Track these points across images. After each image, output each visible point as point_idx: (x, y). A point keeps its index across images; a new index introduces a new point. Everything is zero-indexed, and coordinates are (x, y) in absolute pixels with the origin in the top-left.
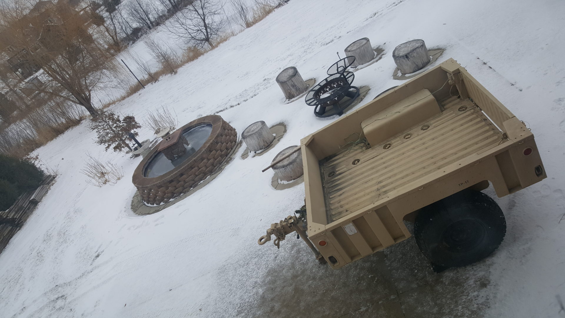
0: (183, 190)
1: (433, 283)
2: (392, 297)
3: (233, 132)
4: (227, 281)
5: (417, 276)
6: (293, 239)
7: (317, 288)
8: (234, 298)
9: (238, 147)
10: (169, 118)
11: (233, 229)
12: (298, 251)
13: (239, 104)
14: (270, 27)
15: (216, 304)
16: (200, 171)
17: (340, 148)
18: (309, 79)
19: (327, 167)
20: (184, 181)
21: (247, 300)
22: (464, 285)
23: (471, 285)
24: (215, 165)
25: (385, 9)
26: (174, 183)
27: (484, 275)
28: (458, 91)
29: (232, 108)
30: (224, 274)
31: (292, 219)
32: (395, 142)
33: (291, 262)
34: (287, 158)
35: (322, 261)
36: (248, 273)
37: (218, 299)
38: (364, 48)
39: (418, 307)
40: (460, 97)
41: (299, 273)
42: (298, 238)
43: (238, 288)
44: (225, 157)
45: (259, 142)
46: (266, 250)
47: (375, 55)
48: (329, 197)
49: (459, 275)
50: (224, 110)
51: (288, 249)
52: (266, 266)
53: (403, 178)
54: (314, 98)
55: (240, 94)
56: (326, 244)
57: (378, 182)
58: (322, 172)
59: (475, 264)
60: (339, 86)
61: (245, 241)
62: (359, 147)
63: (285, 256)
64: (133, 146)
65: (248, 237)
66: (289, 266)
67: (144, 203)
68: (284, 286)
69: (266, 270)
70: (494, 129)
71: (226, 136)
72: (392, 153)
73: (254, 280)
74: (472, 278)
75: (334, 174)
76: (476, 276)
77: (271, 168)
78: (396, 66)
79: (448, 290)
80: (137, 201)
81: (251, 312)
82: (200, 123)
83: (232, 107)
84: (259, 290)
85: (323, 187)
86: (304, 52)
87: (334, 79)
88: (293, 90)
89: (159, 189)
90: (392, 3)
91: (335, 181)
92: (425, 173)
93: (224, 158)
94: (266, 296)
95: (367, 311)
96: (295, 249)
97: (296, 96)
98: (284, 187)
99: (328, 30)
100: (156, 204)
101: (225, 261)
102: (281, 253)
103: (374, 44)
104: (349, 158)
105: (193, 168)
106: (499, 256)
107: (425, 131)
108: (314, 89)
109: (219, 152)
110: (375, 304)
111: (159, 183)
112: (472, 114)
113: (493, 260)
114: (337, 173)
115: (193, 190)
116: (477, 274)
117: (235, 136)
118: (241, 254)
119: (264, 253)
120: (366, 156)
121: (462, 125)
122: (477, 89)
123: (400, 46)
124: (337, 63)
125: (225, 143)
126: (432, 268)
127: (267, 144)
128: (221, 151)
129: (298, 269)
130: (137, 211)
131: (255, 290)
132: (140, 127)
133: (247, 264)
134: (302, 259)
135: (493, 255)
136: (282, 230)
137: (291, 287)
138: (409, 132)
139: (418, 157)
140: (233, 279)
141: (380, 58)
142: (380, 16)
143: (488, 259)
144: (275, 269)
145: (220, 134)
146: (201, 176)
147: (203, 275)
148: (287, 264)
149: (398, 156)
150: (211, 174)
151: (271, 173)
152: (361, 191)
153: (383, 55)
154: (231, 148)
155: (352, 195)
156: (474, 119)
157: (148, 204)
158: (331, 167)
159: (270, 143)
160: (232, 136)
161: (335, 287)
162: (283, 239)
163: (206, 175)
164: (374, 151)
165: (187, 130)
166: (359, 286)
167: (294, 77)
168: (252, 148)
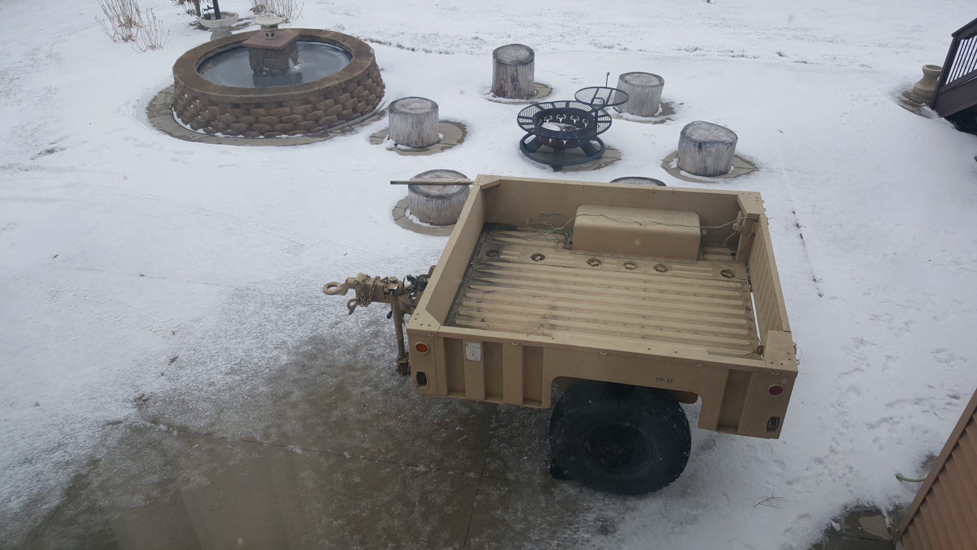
0: (245, 131)
1: (538, 488)
2: (472, 475)
3: (379, 89)
4: (239, 314)
5: (523, 466)
6: (379, 311)
7: (372, 402)
8: (237, 346)
9: (373, 118)
11: (294, 242)
12: (376, 335)
13: (413, 50)
15: (203, 338)
16: (291, 118)
17: (527, 222)
18: (542, 83)
19: (493, 239)
20: (257, 118)
21: (256, 360)
22: (578, 515)
23: (588, 521)
24: (321, 122)
25: (714, 51)
26: (238, 111)
27: (613, 518)
28: (738, 244)
29: (399, 49)
30: (240, 301)
31: (396, 284)
32: (610, 263)
33: (355, 344)
34: (441, 187)
35: (404, 368)
36: (280, 323)
37: (211, 333)
38: (648, 94)
39: (499, 510)
40: (736, 255)
41: (359, 366)
42: (389, 317)
43: (252, 335)
44: (344, 121)
45: (412, 133)
46: (327, 303)
47: (658, 113)
48: (469, 284)
49: (580, 498)
50: (384, 44)
51: (362, 321)
52: (314, 328)
53: (587, 321)
54: (533, 120)
55: (424, 34)
56: (426, 352)
57: (551, 307)
58: (482, 241)
59: (611, 495)
60: (579, 124)
61: (303, 271)
62: (554, 238)
63: (351, 329)
64: (207, 10)
65: (310, 267)
66: (349, 348)
67: (172, 111)
68: (324, 371)
69: (311, 333)
70: (751, 329)
71: (365, 88)
72: (595, 276)
73: (283, 338)
74: (595, 511)
75: (495, 256)
76: (602, 513)
77: (407, 186)
78: (677, 149)
79: (554, 510)
80: (163, 102)
81: (252, 380)
82: (334, 41)
83: (400, 46)
84: (283, 356)
85: (469, 266)
86: (561, 36)
87: (579, 109)
88: (509, 87)
89: (210, 105)
90: (730, 50)
91: (491, 267)
92: (621, 333)
93: (342, 121)
94: (288, 371)
95: (425, 474)
96: (373, 328)
97: (508, 96)
98: (409, 226)
99: (615, 25)
100: (191, 125)
101: (254, 283)
102: (348, 321)
103: (667, 93)
104: (532, 245)
105: (282, 106)
106: (648, 504)
107: (659, 273)
108: (541, 105)
109: (339, 107)
110: (442, 471)
111: (216, 97)
112: (736, 289)
113: (637, 504)
114: (502, 257)
115: (263, 140)
116: (604, 511)
117: (379, 99)
118: (284, 287)
119: (321, 307)
120: (557, 257)
121: (712, 296)
122: (765, 260)
123: (701, 123)
124: (598, 88)
125: (356, 99)
126: (549, 466)
127: (421, 144)
128: (344, 108)
129: (361, 359)
130: (154, 118)
131: (275, 353)
133: (287, 307)
134: (375, 350)
135: (642, 498)
136: (372, 291)
137: (334, 380)
138: (636, 261)
139: (625, 304)
140: (251, 318)
141: (662, 120)
142: (702, 57)
143: (631, 498)
144: (324, 339)
145: (358, 80)
146: (288, 126)
147: (207, 283)
148: (347, 342)
149: (601, 286)
150: (305, 133)
151: (403, 191)
152: (520, 304)
153: (669, 119)
154: (361, 113)
155: (503, 302)
156: (734, 298)
157: (179, 117)
158: (498, 243)
159: (428, 144)
160: (374, 94)
161: (398, 416)
162: (364, 304)
163: (297, 130)
164: (572, 257)
165: (306, 39)
166: (435, 433)
167: (523, 66)
168: (396, 135)
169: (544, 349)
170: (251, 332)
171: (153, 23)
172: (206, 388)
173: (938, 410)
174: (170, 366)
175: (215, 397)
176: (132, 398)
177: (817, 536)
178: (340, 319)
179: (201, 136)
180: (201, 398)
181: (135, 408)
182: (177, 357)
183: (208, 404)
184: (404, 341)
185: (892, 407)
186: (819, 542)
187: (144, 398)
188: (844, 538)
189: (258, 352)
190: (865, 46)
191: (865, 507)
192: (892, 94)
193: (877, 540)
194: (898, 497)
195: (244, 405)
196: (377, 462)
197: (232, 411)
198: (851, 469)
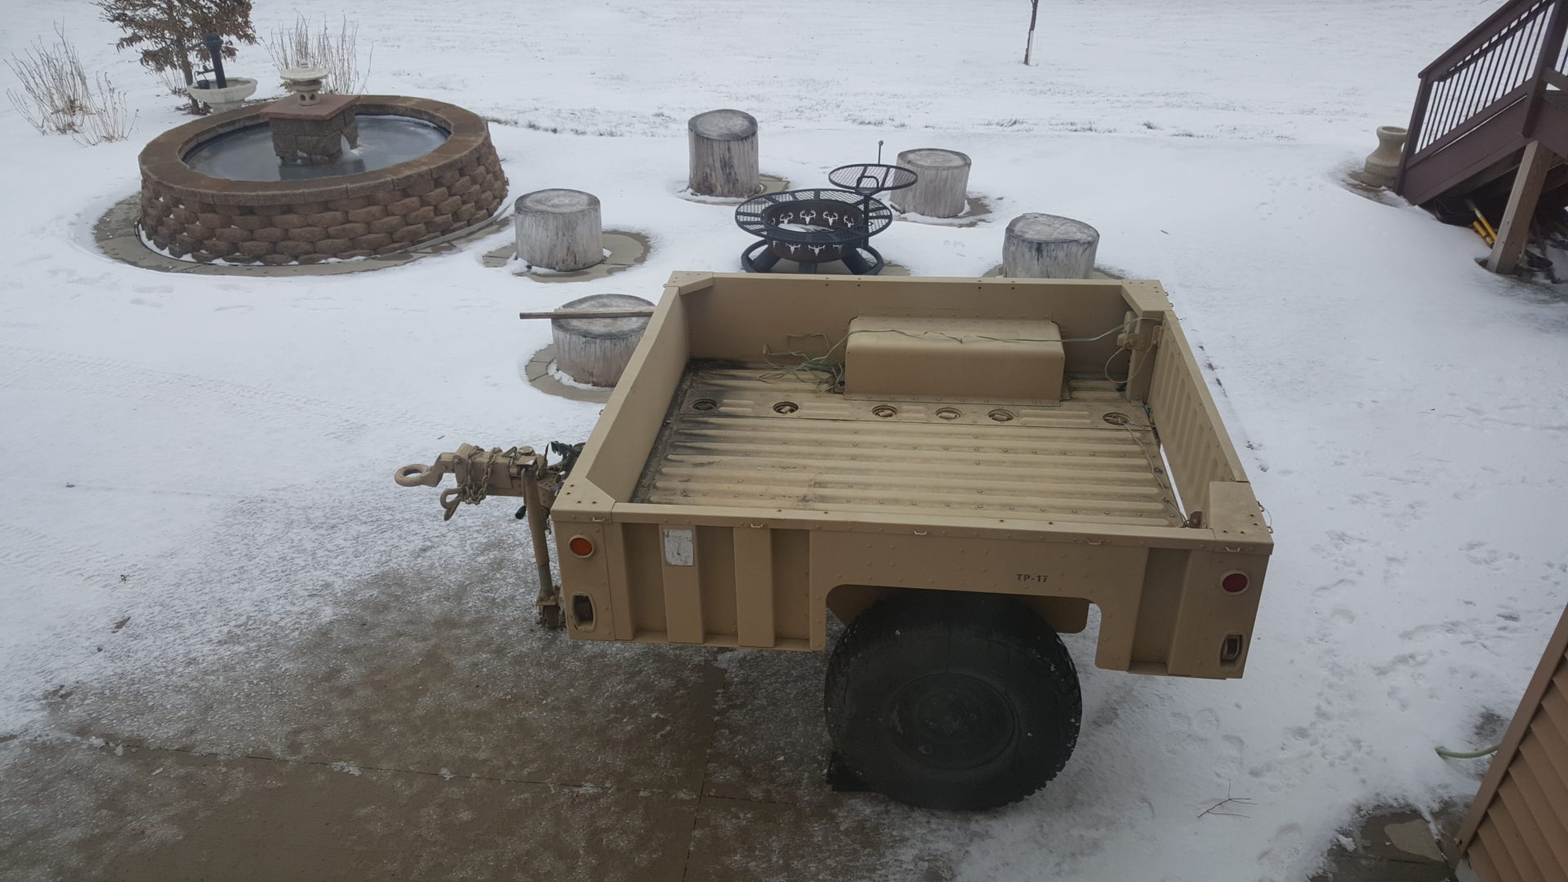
0: (266, 254)
1: (808, 809)
2: (682, 795)
3: (498, 184)
4: (246, 541)
5: (777, 773)
6: (503, 527)
7: (493, 680)
8: (240, 595)
9: (489, 229)
10: (346, 64)
11: (347, 421)
12: (498, 565)
13: (555, 131)
14: (742, 13)
15: (178, 585)
16: (344, 230)
17: (764, 352)
18: (772, 174)
19: (703, 383)
20: (287, 231)
21: (275, 618)
22: (884, 853)
23: (902, 862)
24: (397, 236)
25: (1044, 125)
26: (253, 220)
27: (948, 854)
28: (1128, 371)
29: (531, 130)
30: (248, 521)
31: (531, 457)
32: (911, 411)
33: (460, 581)
34: (609, 321)
35: (550, 616)
36: (320, 553)
37: (192, 576)
38: (947, 178)
39: (737, 853)
40: (1125, 390)
41: (467, 619)
42: (520, 515)
43: (268, 575)
44: (438, 233)
45: (555, 246)
46: (407, 517)
47: (964, 212)
48: (665, 454)
49: (886, 822)
50: (506, 123)
51: (472, 543)
52: (384, 559)
53: (881, 502)
54: (762, 218)
55: (572, 110)
56: (590, 552)
57: (816, 483)
58: (685, 387)
59: (938, 813)
60: (839, 224)
62: (812, 377)
63: (452, 557)
64: (203, 73)
65: (376, 459)
66: (448, 590)
67: (138, 232)
68: (401, 631)
69: (378, 567)
70: (1169, 500)
71: (474, 181)
72: (889, 433)
73: (325, 578)
74: (915, 844)
75: (711, 408)
76: (928, 845)
77: (550, 320)
78: (1001, 262)
79: (839, 846)
80: (124, 217)
81: (266, 652)
82: (419, 112)
83: (532, 126)
84: (325, 608)
85: (665, 425)
86: (797, 110)
87: (837, 201)
88: (717, 178)
89: (202, 213)
91: (703, 426)
93: (434, 235)
94: (334, 635)
95: (595, 798)
96: (493, 554)
97: (717, 193)
98: (556, 389)
99: (882, 95)
100: (170, 249)
101: (273, 490)
102: (446, 545)
103: (977, 183)
104: (773, 390)
105: (329, 210)
106: (1010, 825)
107: (999, 423)
108: (774, 197)
109: (430, 210)
110: (626, 791)
111: (213, 196)
112: (1134, 442)
113: (990, 826)
114: (722, 409)
115: (297, 268)
116: (931, 842)
117: (498, 200)
118: (328, 494)
120: (818, 406)
121: (1093, 454)
123: (1036, 216)
124: (866, 166)
125: (458, 197)
126: (826, 770)
127: (573, 264)
128: (437, 211)
129: (470, 607)
130: (107, 241)
131: (311, 604)
132: (251, 39)
133: (333, 527)
134: (497, 590)
135: (998, 816)
136: (487, 474)
137: (420, 645)
138: (956, 407)
139: (946, 473)
140: (268, 547)
141: (971, 223)
142: (1025, 132)
143: (978, 817)
144: (402, 578)
145: (460, 166)
146: (340, 242)
147: (189, 494)
148: (444, 581)
149: (899, 446)
150: (371, 255)
151: (543, 333)
152: (759, 481)
153: (984, 221)
154: (468, 221)
155: (729, 480)
156: (1131, 455)
157: (149, 238)
158: (716, 388)
159: (584, 265)
160: (489, 193)
161: (543, 700)
162: (474, 500)
163: (355, 249)
164: (846, 405)
165: (372, 110)
166: (613, 726)
167: (740, 142)
168: (528, 251)
169: (811, 533)
170: (268, 571)
171: (109, 98)
172: (180, 669)
173: (1487, 639)
174: (114, 634)
175: (196, 685)
177: (1315, 862)
178: (431, 541)
179: (187, 266)
180: (170, 688)
181: (43, 710)
182: (129, 618)
183: (184, 696)
184: (551, 573)
185: (1410, 638)
186: (1320, 872)
187: (62, 692)
188: (1364, 862)
189: (278, 604)
190: (1279, 113)
191: (1392, 806)
193: (1423, 862)
195: (253, 694)
196: (503, 782)
197: (228, 706)
198: (1357, 742)
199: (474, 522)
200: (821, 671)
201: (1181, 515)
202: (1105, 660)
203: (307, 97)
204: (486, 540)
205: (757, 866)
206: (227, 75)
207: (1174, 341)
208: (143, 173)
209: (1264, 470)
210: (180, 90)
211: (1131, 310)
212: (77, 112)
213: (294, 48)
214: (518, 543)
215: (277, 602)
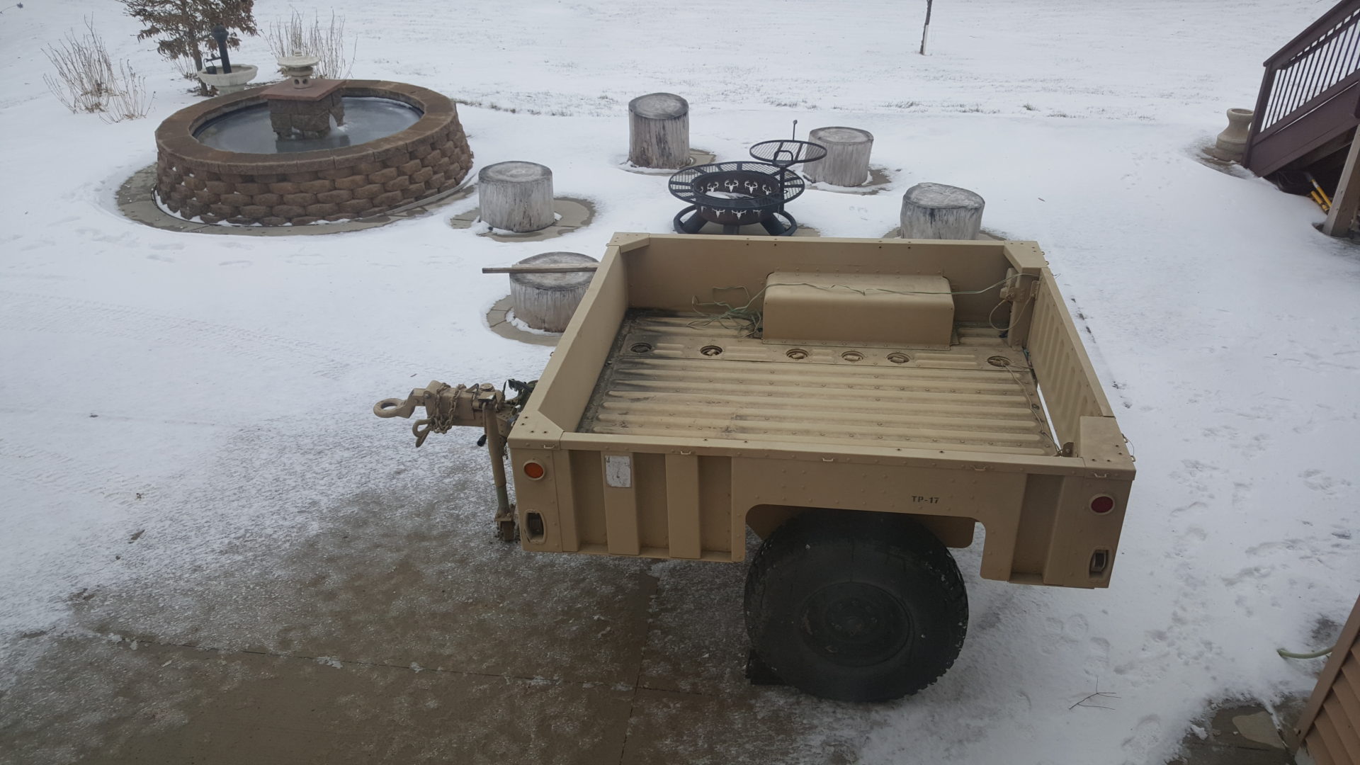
0: (265, 217)
1: (729, 700)
2: (621, 687)
3: (464, 157)
4: (244, 465)
5: (702, 668)
6: (467, 452)
7: (457, 585)
8: (239, 511)
9: (456, 196)
10: (334, 52)
11: (333, 361)
12: (462, 486)
13: (514, 111)
14: (676, 9)
15: (186, 502)
16: (331, 195)
18: (700, 149)
19: (641, 329)
20: (282, 196)
21: (269, 531)
22: (796, 738)
23: (811, 746)
24: (376, 201)
25: (937, 106)
26: (253, 187)
27: (851, 739)
28: (1010, 318)
29: (494, 110)
30: (246, 447)
31: (491, 393)
32: (820, 355)
33: (429, 500)
34: (559, 275)
35: (506, 531)
36: (308, 475)
37: (198, 494)
38: (852, 154)
39: (667, 738)
40: (1006, 337)
41: (435, 533)
42: (481, 443)
43: (264, 494)
44: (413, 199)
45: (513, 210)
46: (384, 444)
47: (867, 182)
48: (606, 391)
49: (797, 712)
50: (472, 104)
52: (363, 480)
53: (794, 433)
54: (692, 187)
55: (529, 93)
56: (541, 475)
57: (737, 416)
58: (624, 332)
59: (844, 704)
60: (758, 192)
62: (735, 324)
63: (422, 479)
64: (211, 60)
65: (358, 394)
66: (419, 508)
67: (155, 197)
68: (378, 543)
69: (358, 488)
70: (1045, 432)
71: (444, 155)
72: (801, 373)
73: (312, 497)
74: (822, 731)
75: (646, 351)
76: (833, 733)
77: (508, 274)
78: (899, 225)
79: (757, 732)
80: (142, 184)
81: (262, 560)
82: (397, 95)
83: (494, 107)
84: (313, 523)
85: (606, 365)
86: (723, 94)
87: (756, 172)
88: (654, 152)
89: (209, 181)
90: (959, 103)
91: (640, 366)
93: (409, 200)
94: (320, 546)
95: (544, 689)
96: (458, 477)
97: (653, 165)
98: (513, 334)
99: (796, 81)
100: (181, 212)
101: (268, 420)
102: (417, 469)
103: (879, 156)
104: (701, 335)
105: (319, 179)
106: (906, 715)
107: (896, 364)
108: (702, 168)
109: (406, 179)
110: (572, 684)
111: (219, 166)
112: (1015, 381)
113: (888, 716)
114: (656, 352)
115: (290, 229)
116: (837, 729)
117: (464, 171)
118: (316, 424)
120: (739, 349)
121: (979, 392)
123: (930, 186)
124: (782, 142)
125: (430, 168)
126: (745, 666)
127: (528, 226)
128: (412, 180)
129: (438, 523)
130: (126, 205)
131: (300, 519)
132: (252, 31)
133: (320, 453)
134: (461, 508)
135: (894, 706)
136: (453, 407)
137: (395, 555)
138: (859, 350)
139: (850, 408)
140: (263, 470)
141: (873, 191)
142: (920, 113)
143: (878, 708)
144: (379, 497)
145: (432, 141)
146: (327, 206)
147: (195, 423)
148: (415, 500)
149: (810, 384)
150: (354, 217)
151: (502, 286)
152: (688, 414)
153: (884, 189)
154: (438, 189)
155: (662, 413)
156: (1012, 393)
157: (164, 202)
159: (538, 227)
160: (456, 164)
161: (500, 604)
162: (441, 430)
163: (341, 212)
164: (764, 348)
165: (356, 93)
166: (560, 627)
167: (673, 121)
168: (490, 215)
169: (732, 459)
170: (263, 490)
171: (130, 82)
172: (187, 575)
173: (1323, 554)
174: (130, 545)
175: (200, 589)
176: (65, 595)
177: (1173, 749)
178: (404, 466)
179: (196, 226)
180: (178, 591)
181: (69, 609)
182: (143, 531)
183: (190, 599)
184: (508, 493)
185: (1255, 554)
186: (1176, 757)
187: (85, 594)
188: (1215, 749)
190: (1142, 97)
191: (1239, 700)
192: (1188, 150)
193: (1267, 749)
194: (1287, 683)
195: (249, 597)
196: (465, 675)
197: (228, 608)
198: (1209, 644)
199: (441, 449)
200: (742, 580)
201: (1055, 445)
202: (987, 573)
203: (301, 80)
204: (451, 465)
205: (686, 750)
206: (232, 62)
207: (1050, 294)
208: (159, 146)
209: (1128, 406)
210: (191, 74)
211: (1013, 267)
212: (103, 94)
213: (290, 39)
214: (479, 467)
215: (272, 517)
